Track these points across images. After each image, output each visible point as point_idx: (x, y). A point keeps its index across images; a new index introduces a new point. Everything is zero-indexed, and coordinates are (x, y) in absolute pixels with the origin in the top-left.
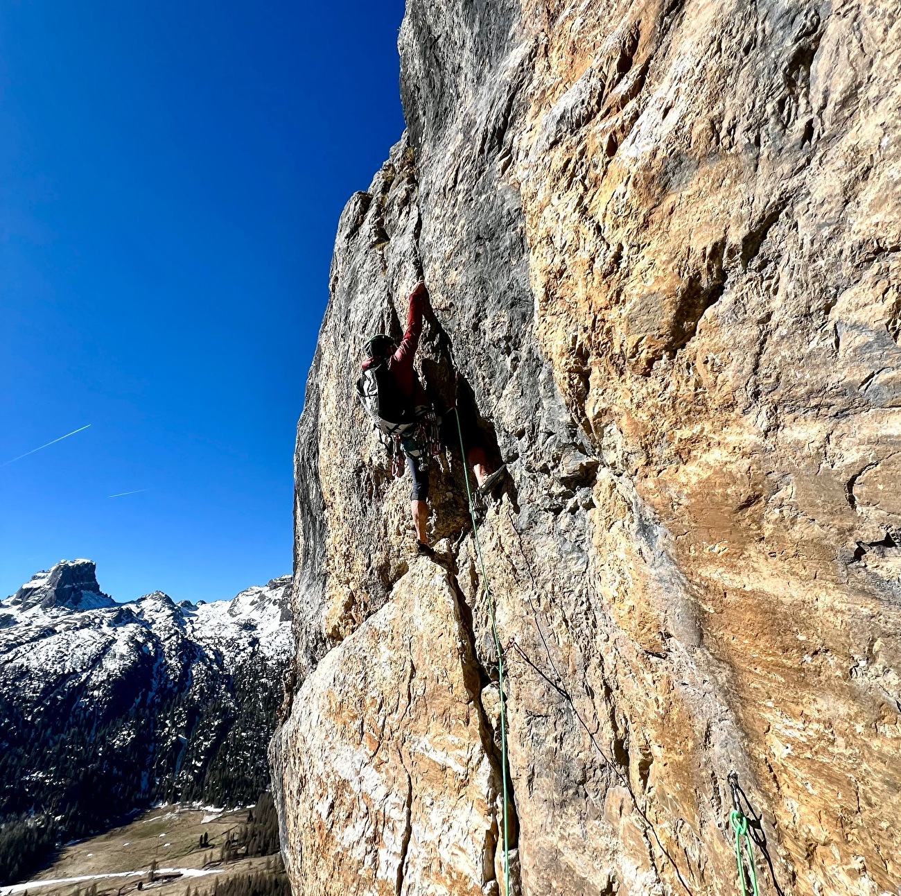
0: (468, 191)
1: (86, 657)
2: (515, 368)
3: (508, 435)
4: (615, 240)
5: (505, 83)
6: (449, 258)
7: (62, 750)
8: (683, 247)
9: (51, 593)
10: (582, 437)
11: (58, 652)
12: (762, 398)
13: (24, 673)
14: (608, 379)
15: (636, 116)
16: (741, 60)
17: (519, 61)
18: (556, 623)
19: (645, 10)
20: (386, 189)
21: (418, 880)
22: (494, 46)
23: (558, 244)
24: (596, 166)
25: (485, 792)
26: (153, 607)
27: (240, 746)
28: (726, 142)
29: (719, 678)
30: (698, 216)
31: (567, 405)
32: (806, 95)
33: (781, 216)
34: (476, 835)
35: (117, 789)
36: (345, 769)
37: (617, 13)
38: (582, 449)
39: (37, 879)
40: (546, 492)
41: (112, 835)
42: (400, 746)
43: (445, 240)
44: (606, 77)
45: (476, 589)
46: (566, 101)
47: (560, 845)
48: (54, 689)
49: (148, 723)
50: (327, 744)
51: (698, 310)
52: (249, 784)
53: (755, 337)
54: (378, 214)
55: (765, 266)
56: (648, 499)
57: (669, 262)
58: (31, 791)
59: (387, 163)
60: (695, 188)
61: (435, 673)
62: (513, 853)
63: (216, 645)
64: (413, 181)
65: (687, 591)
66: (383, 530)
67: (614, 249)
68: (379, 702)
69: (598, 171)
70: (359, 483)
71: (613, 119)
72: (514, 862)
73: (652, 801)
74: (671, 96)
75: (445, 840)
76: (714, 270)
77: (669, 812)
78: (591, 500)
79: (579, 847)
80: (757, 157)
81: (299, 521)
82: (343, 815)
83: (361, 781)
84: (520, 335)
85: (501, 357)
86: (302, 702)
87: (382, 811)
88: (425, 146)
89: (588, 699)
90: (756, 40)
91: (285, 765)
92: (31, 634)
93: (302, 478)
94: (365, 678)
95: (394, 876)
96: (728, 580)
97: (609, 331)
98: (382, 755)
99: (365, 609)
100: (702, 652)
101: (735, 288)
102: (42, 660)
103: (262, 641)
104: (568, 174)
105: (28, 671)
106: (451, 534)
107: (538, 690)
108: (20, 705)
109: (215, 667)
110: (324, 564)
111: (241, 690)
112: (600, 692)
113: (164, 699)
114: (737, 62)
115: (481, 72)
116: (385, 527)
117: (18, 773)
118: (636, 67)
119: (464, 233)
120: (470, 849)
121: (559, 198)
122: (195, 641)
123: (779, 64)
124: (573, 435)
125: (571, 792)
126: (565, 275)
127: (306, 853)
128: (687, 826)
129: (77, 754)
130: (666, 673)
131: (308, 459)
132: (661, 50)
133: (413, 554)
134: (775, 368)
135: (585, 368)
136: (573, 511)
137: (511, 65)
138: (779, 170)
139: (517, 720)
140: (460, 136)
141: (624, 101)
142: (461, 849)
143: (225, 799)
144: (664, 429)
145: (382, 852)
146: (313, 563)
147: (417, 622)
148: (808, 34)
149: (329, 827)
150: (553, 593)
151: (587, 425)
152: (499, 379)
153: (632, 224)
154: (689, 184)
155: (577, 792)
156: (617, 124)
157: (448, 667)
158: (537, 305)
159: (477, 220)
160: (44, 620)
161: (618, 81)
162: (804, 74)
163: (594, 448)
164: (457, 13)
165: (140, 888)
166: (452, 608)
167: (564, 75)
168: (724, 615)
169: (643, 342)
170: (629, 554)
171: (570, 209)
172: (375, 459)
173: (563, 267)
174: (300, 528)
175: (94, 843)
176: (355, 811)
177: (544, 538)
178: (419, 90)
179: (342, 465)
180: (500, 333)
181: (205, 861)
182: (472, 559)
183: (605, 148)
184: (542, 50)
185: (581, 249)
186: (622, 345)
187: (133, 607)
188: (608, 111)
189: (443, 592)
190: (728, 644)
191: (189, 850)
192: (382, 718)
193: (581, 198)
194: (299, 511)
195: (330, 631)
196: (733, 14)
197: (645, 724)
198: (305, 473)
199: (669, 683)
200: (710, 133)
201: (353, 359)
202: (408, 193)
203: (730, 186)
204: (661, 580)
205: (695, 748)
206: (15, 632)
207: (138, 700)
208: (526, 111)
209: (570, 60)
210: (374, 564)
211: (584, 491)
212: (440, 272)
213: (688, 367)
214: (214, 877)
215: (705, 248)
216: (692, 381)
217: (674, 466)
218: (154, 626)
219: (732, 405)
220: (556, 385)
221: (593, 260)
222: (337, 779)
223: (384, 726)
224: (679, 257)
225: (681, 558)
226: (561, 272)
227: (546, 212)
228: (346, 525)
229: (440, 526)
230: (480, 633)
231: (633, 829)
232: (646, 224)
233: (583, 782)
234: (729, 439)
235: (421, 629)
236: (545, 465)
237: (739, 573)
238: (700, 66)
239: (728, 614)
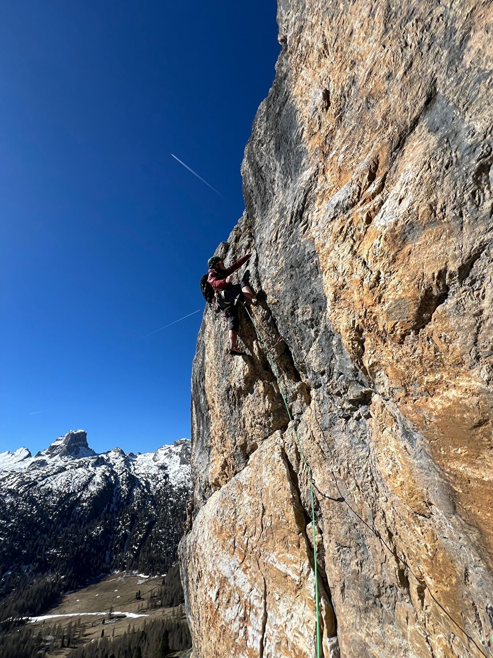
0: (284, 243)
1: (80, 484)
2: (317, 336)
3: (314, 373)
4: (375, 269)
5: (302, 188)
6: (275, 277)
7: (66, 536)
8: (419, 273)
9: (65, 448)
10: (361, 376)
11: (66, 481)
12: (482, 360)
13: (49, 492)
14: (377, 345)
15: (382, 203)
16: (444, 173)
17: (309, 177)
18: (352, 487)
19: (381, 149)
20: (237, 240)
21: (273, 651)
22: (293, 170)
23: (340, 271)
24: (359, 230)
25: (313, 595)
26: (114, 456)
27: (158, 538)
28: (441, 215)
29: (471, 537)
30: (427, 255)
31: (351, 359)
32: (489, 188)
33: (482, 255)
34: (309, 625)
35: (93, 561)
36: (226, 571)
37: (364, 152)
38: (362, 384)
39: (50, 614)
40: (340, 407)
41: (89, 589)
42: (258, 558)
43: (273, 268)
44: (361, 184)
45: (299, 462)
46: (339, 196)
47: (367, 640)
48: (64, 501)
49: (110, 522)
50: (214, 552)
51: (432, 307)
52: (163, 562)
53: (473, 324)
54: (233, 253)
55: (475, 283)
56: (409, 416)
57: (411, 281)
58: (50, 560)
59: (236, 226)
60: (424, 240)
61: (277, 513)
62: (334, 640)
63: (146, 478)
64: (252, 237)
65: (441, 476)
66: (242, 424)
67: (375, 274)
68: (244, 528)
69: (361, 232)
70: (228, 397)
71: (368, 205)
72: (335, 646)
73: (429, 616)
74: (402, 192)
75: (289, 626)
76: (441, 285)
77: (443, 626)
78: (369, 413)
79: (380, 643)
80: (462, 223)
81: (194, 415)
82: (225, 600)
83: (235, 578)
84: (319, 318)
85: (308, 330)
86: (199, 525)
87: (249, 600)
88: (257, 219)
89: (377, 539)
90: (452, 161)
91: (188, 561)
92: (54, 470)
93: (196, 391)
94: (235, 513)
95: (258, 646)
96: (469, 471)
97: (375, 318)
98: (247, 563)
99: (233, 469)
100: (456, 518)
101: (456, 295)
102: (59, 485)
103: (170, 476)
104: (343, 234)
105: (52, 491)
106: (282, 427)
107: (343, 529)
108: (47, 510)
109: (145, 490)
110: (209, 441)
111: (159, 505)
112: (385, 536)
113: (119, 508)
114: (442, 173)
115: (287, 182)
116: (244, 423)
117: (44, 550)
118: (378, 178)
119: (284, 264)
120: (306, 634)
121: (339, 246)
122: (135, 475)
123: (469, 173)
124: (356, 375)
125: (371, 602)
126: (345, 287)
127: (203, 621)
128: (458, 639)
129: (74, 540)
130: (430, 528)
131: (199, 382)
132: (392, 169)
133: (260, 439)
134: (489, 343)
135: (361, 338)
136: (358, 419)
137: (304, 179)
138: (477, 230)
139: (330, 548)
140: (278, 215)
141: (374, 196)
142: (300, 633)
143: (150, 570)
144: (416, 375)
145: (250, 629)
146: (203, 440)
147: (264, 480)
148: (485, 157)
149: (217, 607)
150: (348, 468)
151: (364, 370)
152: (307, 341)
153: (385, 260)
154: (419, 239)
155: (375, 603)
156: (371, 208)
157: (285, 509)
158: (329, 303)
159: (290, 258)
160: (61, 463)
161: (369, 186)
162: (486, 177)
163: (370, 384)
164: (272, 155)
165: (103, 623)
166: (286, 473)
167: (336, 183)
168: (470, 495)
169: (397, 325)
170: (398, 449)
171: (346, 252)
172: (237, 384)
173: (344, 283)
174: (195, 419)
175: (80, 593)
176: (232, 599)
177: (340, 434)
178: (253, 192)
179: (218, 386)
180: (307, 317)
181: (139, 608)
182: (296, 444)
183: (364, 220)
184: (321, 171)
185: (355, 274)
186: (384, 326)
187: (104, 456)
188: (364, 201)
189: (280, 463)
190: (475, 515)
191: (130, 601)
192: (247, 539)
193: (352, 246)
194: (194, 409)
195: (214, 481)
196: (436, 149)
197: (418, 561)
198: (197, 389)
199: (433, 535)
200: (430, 212)
201: (224, 329)
202: (249, 242)
203: (446, 239)
204: (422, 468)
205: (458, 583)
206: (47, 470)
207: (105, 509)
208: (314, 202)
209: (338, 176)
210: (238, 444)
211: (364, 407)
212: (271, 284)
213: (428, 339)
214: (144, 619)
215: (434, 273)
216: (432, 348)
217: (424, 397)
218: (115, 467)
219: (461, 363)
220: (344, 347)
221: (363, 280)
222: (221, 576)
223: (247, 544)
224: (417, 278)
225: (433, 454)
226: (343, 286)
227: (332, 254)
228: (221, 420)
229: (275, 422)
230: (303, 489)
231: (418, 635)
232: (394, 260)
233: (379, 596)
234: (461, 384)
235: (267, 484)
236: (339, 391)
237: (478, 469)
238: (419, 177)
239: (472, 495)
